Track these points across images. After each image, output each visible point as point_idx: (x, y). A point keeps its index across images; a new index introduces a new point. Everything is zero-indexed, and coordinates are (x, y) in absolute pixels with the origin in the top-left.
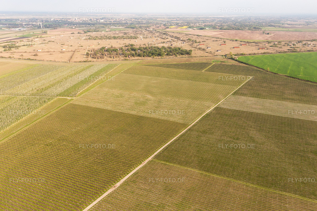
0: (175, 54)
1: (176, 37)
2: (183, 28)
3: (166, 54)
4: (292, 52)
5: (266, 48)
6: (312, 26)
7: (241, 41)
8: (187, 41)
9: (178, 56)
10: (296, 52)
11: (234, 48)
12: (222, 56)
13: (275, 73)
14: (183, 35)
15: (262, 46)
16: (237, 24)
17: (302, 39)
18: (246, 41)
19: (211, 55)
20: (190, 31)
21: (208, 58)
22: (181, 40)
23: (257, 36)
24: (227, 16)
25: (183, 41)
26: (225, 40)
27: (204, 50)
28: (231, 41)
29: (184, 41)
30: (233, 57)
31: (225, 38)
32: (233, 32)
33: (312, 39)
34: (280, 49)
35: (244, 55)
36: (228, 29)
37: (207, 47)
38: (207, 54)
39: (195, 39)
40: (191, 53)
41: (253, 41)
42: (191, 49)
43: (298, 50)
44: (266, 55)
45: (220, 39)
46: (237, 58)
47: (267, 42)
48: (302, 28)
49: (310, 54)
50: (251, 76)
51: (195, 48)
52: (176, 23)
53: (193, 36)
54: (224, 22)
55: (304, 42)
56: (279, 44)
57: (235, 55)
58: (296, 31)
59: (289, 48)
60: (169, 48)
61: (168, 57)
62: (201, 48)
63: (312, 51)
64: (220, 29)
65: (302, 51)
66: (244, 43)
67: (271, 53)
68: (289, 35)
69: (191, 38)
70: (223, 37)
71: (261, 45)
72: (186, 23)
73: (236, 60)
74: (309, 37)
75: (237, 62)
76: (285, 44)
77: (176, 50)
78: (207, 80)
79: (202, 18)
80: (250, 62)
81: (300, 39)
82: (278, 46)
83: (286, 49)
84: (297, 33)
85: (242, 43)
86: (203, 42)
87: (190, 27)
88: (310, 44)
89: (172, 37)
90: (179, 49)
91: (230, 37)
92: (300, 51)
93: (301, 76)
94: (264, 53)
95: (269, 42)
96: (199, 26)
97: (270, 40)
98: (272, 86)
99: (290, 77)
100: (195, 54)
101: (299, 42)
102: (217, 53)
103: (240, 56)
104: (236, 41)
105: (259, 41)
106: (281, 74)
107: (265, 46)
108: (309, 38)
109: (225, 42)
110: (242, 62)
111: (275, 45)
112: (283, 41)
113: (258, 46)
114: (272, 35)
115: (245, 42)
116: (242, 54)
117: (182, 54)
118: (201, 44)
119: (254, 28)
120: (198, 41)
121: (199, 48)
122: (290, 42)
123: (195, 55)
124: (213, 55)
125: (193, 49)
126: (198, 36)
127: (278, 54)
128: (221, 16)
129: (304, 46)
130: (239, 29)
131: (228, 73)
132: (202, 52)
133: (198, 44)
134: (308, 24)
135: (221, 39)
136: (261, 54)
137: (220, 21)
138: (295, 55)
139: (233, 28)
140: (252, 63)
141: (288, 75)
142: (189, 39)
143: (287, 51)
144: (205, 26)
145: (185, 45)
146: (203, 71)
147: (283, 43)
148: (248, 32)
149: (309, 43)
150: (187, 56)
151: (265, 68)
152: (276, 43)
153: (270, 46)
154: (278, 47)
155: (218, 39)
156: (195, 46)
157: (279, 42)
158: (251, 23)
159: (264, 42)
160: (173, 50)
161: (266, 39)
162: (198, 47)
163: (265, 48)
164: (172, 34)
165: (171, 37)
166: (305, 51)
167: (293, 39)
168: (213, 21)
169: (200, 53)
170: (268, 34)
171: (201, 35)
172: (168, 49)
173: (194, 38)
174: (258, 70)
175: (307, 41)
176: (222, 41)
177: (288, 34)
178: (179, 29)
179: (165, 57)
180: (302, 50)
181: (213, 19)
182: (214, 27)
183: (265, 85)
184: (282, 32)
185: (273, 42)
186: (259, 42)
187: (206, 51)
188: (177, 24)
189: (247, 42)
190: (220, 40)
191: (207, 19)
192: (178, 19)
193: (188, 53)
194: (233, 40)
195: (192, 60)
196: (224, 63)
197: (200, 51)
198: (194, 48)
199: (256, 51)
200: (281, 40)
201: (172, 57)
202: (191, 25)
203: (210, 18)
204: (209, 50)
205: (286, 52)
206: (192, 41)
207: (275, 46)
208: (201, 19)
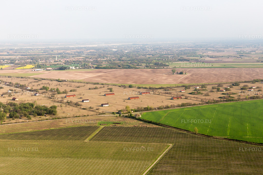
0: (25, 115)
1: (17, 84)
2: (25, 67)
3: (8, 115)
4: (226, 101)
5: (184, 97)
6: (248, 58)
7: (139, 88)
8: (41, 91)
9: (33, 119)
10: (232, 100)
11: (129, 99)
12: (113, 113)
13: (208, 136)
14: (30, 80)
15: (176, 94)
16: (124, 58)
17: (238, 80)
18: (148, 87)
19: (92, 113)
20: (41, 73)
21: (88, 118)
22: (30, 90)
23: (164, 78)
24: (103, 45)
25: (32, 91)
26: (110, 87)
27: (77, 105)
28: (122, 89)
29: (36, 91)
30: (134, 114)
31: (109, 83)
32: (121, 72)
33: (253, 79)
34: (207, 97)
35: (151, 109)
36: (111, 68)
37: (81, 100)
38: (85, 112)
39: (55, 87)
40: (56, 112)
41: (160, 86)
42: (52, 104)
43: (236, 97)
44: (186, 109)
45: (102, 86)
46: (140, 116)
47: (183, 86)
48: (233, 62)
49: (255, 103)
50: (170, 143)
51: (61, 102)
52: (9, 59)
53: (50, 82)
54: (100, 56)
55: (242, 85)
56: (203, 90)
57: (136, 111)
58: (225, 67)
59: (219, 94)
60: (11, 104)
61: (14, 121)
62: (71, 102)
63: (257, 97)
64: (96, 68)
65: (243, 99)
66: (144, 91)
67: (194, 105)
68: (216, 75)
69: (48, 86)
70: (105, 82)
71: (174, 93)
72: (28, 58)
73: (139, 120)
74: (248, 76)
75: (141, 122)
76: (213, 88)
77: (25, 108)
78: (98, 155)
79: (58, 49)
80: (162, 121)
81: (234, 80)
82: (201, 92)
83: (216, 96)
84: (228, 71)
85: (141, 90)
86: (71, 91)
87: (39, 67)
88: (251, 88)
89: (10, 84)
90: (32, 105)
91: (117, 81)
92: (239, 99)
93: (248, 137)
94: (183, 105)
95: (186, 87)
96: (55, 65)
97: (186, 83)
98: (208, 156)
99: (233, 140)
100: (64, 112)
101: (233, 85)
102: (101, 110)
103: (145, 113)
104: (130, 87)
105: (169, 86)
106: (217, 137)
107: (181, 94)
108: (248, 78)
109: (111, 90)
110: (150, 122)
111: (196, 92)
112: (209, 85)
113: (170, 93)
114: (188, 75)
115: (145, 88)
116: (146, 109)
117: (39, 114)
118: (68, 94)
119: (155, 64)
120: (61, 90)
121: (67, 102)
122: (220, 85)
123: (64, 115)
124: (97, 112)
125: (56, 104)
126: (58, 81)
127: (205, 106)
128: (91, 46)
129: (243, 90)
130: (129, 67)
131: (130, 141)
132: (75, 109)
133: (64, 95)
134: (241, 55)
135: (102, 84)
136: (178, 106)
137: (92, 54)
138: (232, 106)
139: (119, 66)
140: (167, 123)
141: (229, 137)
142: (44, 88)
143: (219, 99)
144: (67, 62)
145: (40, 98)
146: (87, 140)
147: (209, 88)
148: (147, 72)
149: (250, 85)
150: (48, 117)
151: (190, 129)
152: (198, 88)
153: (190, 94)
154: (202, 94)
155: (98, 86)
156: (60, 99)
157: (203, 86)
158: (148, 56)
159: (178, 87)
160: (20, 108)
161: (181, 83)
162: (65, 101)
163: (182, 97)
164: (9, 80)
165: (8, 85)
166: (246, 99)
167: (224, 81)
168: (79, 54)
169: (71, 111)
170: (181, 73)
171: (64, 79)
172: (9, 106)
173: (53, 85)
174: (180, 133)
175: (245, 82)
176: (105, 89)
177: (214, 72)
178: (18, 71)
179: (7, 121)
180: (241, 97)
181: (78, 51)
182: (84, 66)
183: (196, 155)
184: (203, 69)
185: (192, 86)
186: (170, 88)
187: (82, 107)
188: (12, 62)
189: (150, 88)
190: (101, 88)
191: (67, 52)
192: (11, 52)
193: (51, 112)
194: (124, 87)
195: (61, 124)
196: (119, 125)
197: (71, 108)
198: (58, 102)
199: (169, 103)
200: (204, 82)
201: (21, 120)
202: (40, 62)
203: (73, 49)
204: (86, 104)
205: (217, 101)
206: (51, 91)
207: (199, 93)
208: (56, 52)
